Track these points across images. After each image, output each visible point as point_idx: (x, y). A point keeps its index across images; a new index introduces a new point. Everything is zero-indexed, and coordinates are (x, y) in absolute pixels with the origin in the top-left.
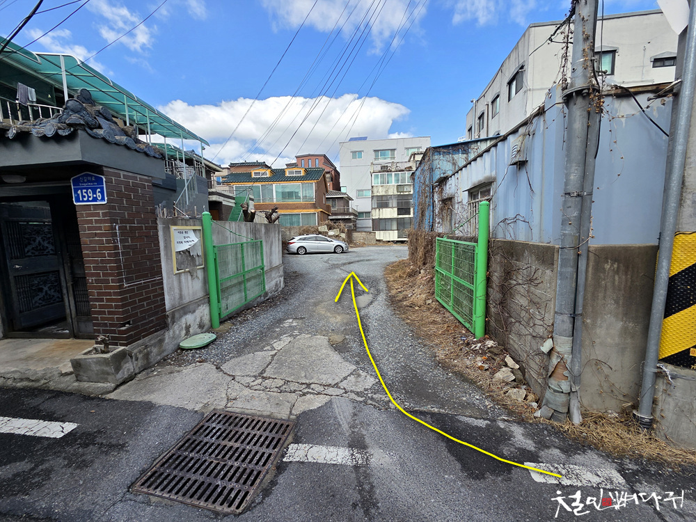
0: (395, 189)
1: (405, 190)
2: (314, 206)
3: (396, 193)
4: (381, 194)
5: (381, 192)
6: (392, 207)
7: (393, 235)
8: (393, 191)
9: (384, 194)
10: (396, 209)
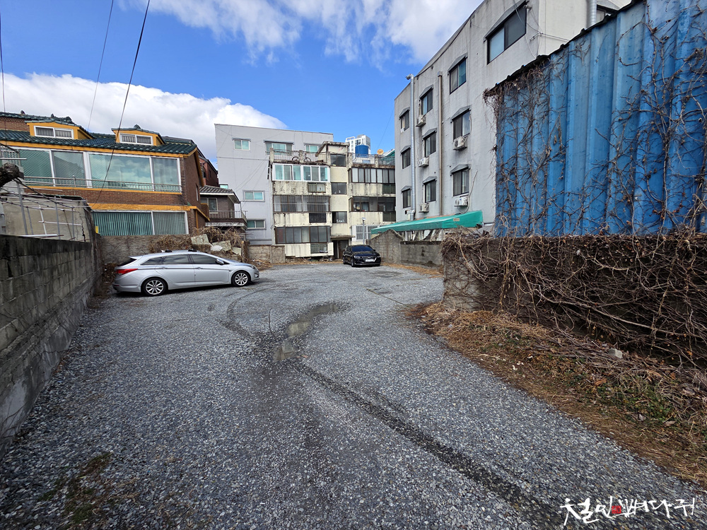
0: (306, 188)
1: (318, 190)
2: (180, 200)
3: (306, 193)
4: (286, 193)
5: (286, 190)
6: (302, 212)
7: (305, 250)
8: (302, 190)
9: (289, 193)
10: (307, 215)
